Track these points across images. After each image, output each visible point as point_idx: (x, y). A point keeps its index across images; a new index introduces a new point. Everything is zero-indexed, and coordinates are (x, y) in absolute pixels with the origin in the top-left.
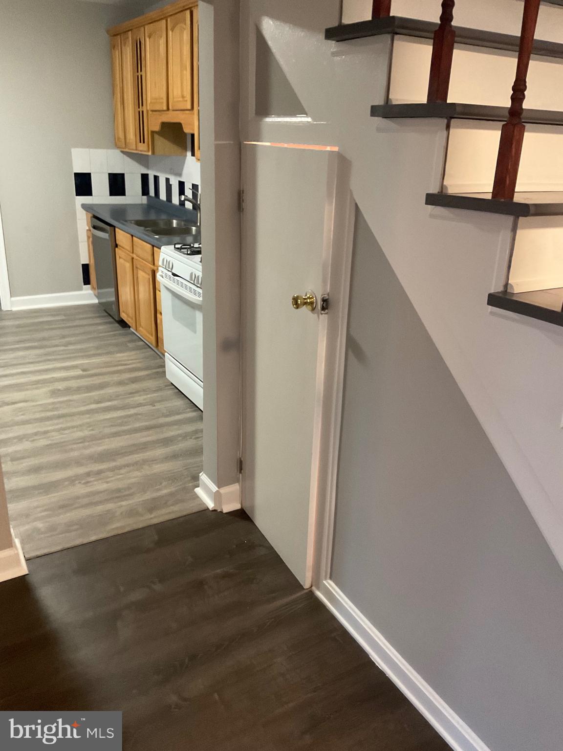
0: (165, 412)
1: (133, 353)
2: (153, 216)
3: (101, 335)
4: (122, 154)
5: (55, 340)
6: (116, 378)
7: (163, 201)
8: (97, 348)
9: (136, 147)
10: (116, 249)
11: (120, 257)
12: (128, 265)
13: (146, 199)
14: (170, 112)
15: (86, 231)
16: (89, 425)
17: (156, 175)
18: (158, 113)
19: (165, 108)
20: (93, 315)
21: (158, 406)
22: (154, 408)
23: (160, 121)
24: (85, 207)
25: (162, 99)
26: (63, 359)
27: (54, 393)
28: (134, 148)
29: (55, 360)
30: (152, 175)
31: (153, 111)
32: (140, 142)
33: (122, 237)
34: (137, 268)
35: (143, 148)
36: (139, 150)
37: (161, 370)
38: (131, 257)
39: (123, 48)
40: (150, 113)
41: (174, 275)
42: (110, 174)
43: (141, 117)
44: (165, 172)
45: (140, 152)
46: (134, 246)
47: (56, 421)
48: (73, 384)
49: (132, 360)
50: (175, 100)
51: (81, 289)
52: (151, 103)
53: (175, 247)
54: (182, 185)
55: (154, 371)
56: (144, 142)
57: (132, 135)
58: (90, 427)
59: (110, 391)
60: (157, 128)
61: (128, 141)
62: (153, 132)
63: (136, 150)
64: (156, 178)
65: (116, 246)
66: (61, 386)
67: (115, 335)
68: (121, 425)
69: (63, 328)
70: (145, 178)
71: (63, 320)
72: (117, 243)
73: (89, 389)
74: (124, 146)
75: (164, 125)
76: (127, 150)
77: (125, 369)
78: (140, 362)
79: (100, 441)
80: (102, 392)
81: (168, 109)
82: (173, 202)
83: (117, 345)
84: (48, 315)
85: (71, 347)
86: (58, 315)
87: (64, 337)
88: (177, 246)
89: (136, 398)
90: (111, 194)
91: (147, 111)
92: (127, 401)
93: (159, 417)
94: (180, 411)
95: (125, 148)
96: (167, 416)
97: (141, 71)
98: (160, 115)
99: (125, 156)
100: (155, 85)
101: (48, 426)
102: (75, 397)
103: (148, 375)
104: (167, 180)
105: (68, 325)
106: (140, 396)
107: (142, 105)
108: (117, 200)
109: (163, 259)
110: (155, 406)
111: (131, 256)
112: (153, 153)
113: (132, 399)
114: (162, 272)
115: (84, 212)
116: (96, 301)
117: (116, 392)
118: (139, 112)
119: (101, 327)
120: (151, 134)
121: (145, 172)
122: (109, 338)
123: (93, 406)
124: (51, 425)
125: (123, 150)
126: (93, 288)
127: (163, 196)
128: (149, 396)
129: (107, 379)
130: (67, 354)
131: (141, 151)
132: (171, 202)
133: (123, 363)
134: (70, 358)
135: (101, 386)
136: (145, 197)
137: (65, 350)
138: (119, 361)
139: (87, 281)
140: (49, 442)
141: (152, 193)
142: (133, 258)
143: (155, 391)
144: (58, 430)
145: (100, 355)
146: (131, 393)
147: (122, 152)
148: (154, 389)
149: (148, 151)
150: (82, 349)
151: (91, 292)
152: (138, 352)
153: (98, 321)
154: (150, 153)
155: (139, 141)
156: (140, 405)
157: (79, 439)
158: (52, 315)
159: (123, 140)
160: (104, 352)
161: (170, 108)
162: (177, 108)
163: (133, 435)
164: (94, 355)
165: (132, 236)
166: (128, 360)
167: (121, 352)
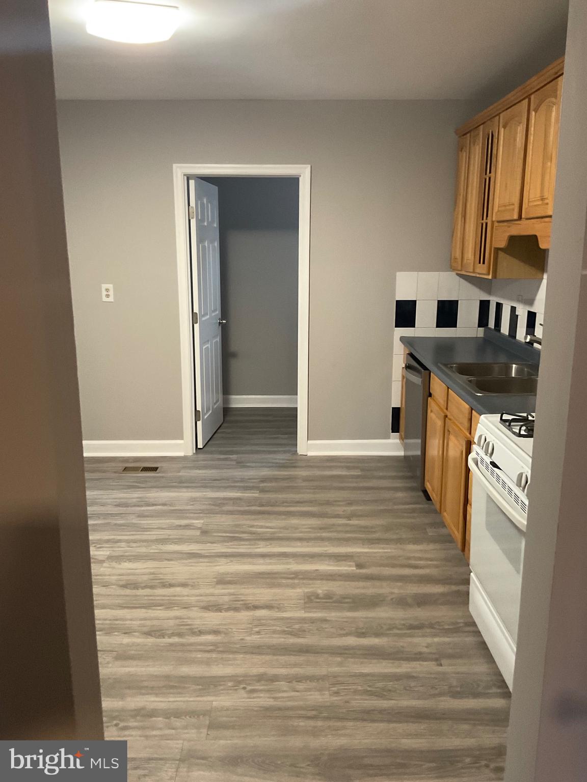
0: (455, 683)
1: (431, 546)
2: (488, 359)
3: (396, 507)
4: (458, 277)
5: (339, 506)
6: (396, 590)
7: (504, 335)
8: (387, 529)
9: (474, 269)
10: (429, 398)
11: (431, 411)
12: (439, 423)
13: (483, 331)
14: (523, 222)
15: (401, 368)
16: (334, 680)
17: (499, 302)
18: (505, 224)
19: (516, 217)
20: (394, 474)
21: (447, 667)
22: (440, 669)
23: (508, 234)
24: (403, 339)
25: (513, 204)
26: (339, 539)
27: (310, 600)
28: (472, 271)
29: (329, 539)
30: (494, 300)
31: (499, 222)
32: (480, 263)
33: (438, 386)
34: (449, 431)
35: (482, 271)
36: (476, 273)
37: (462, 588)
38: (443, 415)
39: (472, 148)
40: (496, 224)
41: (494, 464)
42: (439, 302)
43: (483, 231)
44: (511, 299)
45: (478, 276)
46: (449, 402)
47: (292, 659)
48: (337, 588)
49: (427, 559)
50: (531, 204)
51: (389, 438)
52: (498, 211)
53: (501, 419)
54: (532, 316)
55: (454, 588)
56: (484, 263)
57: (470, 255)
58: (334, 685)
59: (383, 614)
60: (502, 244)
61: (465, 261)
62: (497, 250)
63: (474, 272)
64: (499, 306)
65: (430, 395)
66: (321, 588)
67: (414, 511)
68: (380, 694)
69: (354, 488)
70: (484, 306)
71: (358, 477)
72: (431, 391)
73: (357, 602)
74: (459, 268)
75: (512, 239)
76: (463, 273)
77: (415, 576)
78: (437, 567)
79: (339, 724)
80: (371, 614)
81: (520, 218)
82: (517, 338)
83: (413, 528)
84: (342, 467)
85: (354, 522)
86: (354, 468)
87: (350, 503)
88: (505, 417)
89: (416, 640)
90: (439, 325)
91: (493, 222)
92: (403, 643)
93: (441, 694)
94: (480, 689)
95: (461, 270)
96: (455, 695)
97: (490, 172)
98: (509, 227)
99: (461, 279)
100: (506, 187)
101: (279, 667)
102: (333, 615)
103: (443, 595)
104: (513, 309)
105: (361, 485)
106: (423, 636)
107: (487, 216)
108: (446, 333)
109: (480, 437)
110: (441, 665)
111: (444, 412)
112: (495, 276)
113: (409, 639)
114: (478, 454)
115: (402, 346)
116: (402, 453)
117: (391, 619)
118: (482, 224)
119: (400, 495)
120: (494, 252)
121: (485, 297)
122: (406, 515)
123: (352, 641)
124: (285, 666)
125: (459, 272)
126: (401, 438)
127: (505, 329)
128: (436, 640)
129: (385, 589)
130: (347, 532)
131: (479, 274)
132: (515, 337)
133: (413, 562)
134: (347, 540)
135: (373, 602)
136: (482, 329)
137: (347, 525)
138: (409, 558)
139: (395, 428)
140: (270, 702)
141: (492, 324)
142: (446, 416)
143: (447, 632)
144: (290, 679)
145: (387, 541)
146: (412, 627)
147: (458, 274)
148: (447, 627)
149: (489, 274)
150: (366, 527)
151: (398, 441)
152: (437, 546)
153: (399, 484)
154: (490, 277)
155: (478, 261)
156: (419, 657)
157: (313, 708)
158: (348, 468)
159: (460, 263)
160: (395, 537)
161: (523, 216)
162: (532, 216)
163: (392, 725)
164: (378, 541)
165: (448, 388)
166: (420, 559)
167: (416, 541)
